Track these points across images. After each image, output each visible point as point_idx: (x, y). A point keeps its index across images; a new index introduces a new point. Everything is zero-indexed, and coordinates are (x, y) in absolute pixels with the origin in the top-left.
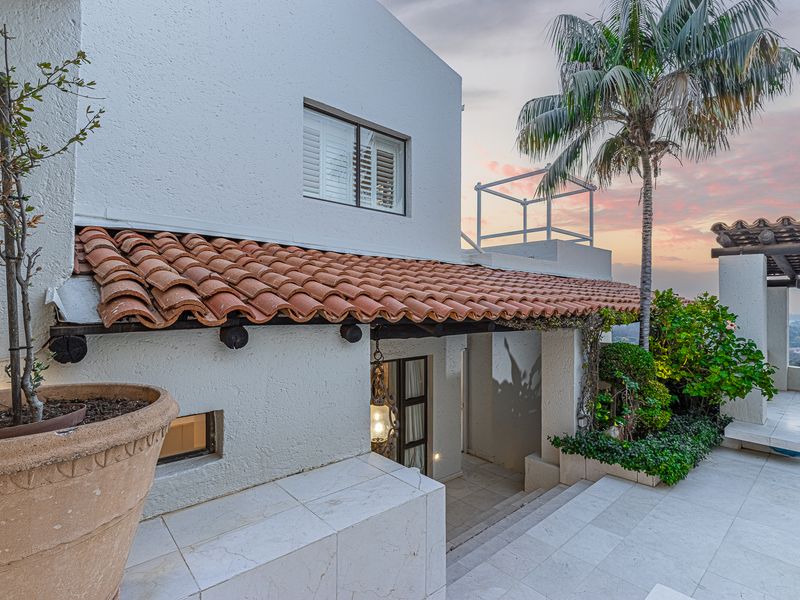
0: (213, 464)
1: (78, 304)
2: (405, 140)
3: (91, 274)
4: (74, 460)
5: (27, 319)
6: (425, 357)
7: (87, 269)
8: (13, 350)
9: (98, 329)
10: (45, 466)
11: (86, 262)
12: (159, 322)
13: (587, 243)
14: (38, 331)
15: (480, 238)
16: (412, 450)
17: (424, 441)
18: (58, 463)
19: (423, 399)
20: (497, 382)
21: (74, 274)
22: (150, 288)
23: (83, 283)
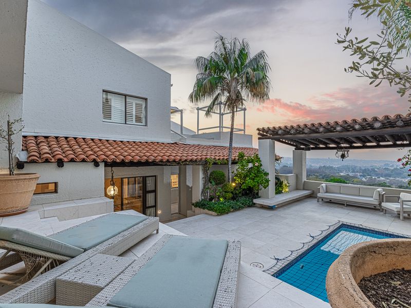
0: (55, 194)
1: (23, 157)
2: (146, 99)
3: (27, 150)
4: (19, 179)
5: (12, 160)
6: (155, 176)
7: (26, 148)
8: (10, 165)
9: (26, 162)
10: (15, 180)
11: (26, 147)
12: (40, 161)
13: (242, 132)
14: (14, 163)
15: (198, 130)
16: (150, 209)
17: (155, 206)
18: (17, 180)
19: (155, 191)
20: (189, 186)
21: (23, 150)
22: (40, 154)
23: (25, 152)
